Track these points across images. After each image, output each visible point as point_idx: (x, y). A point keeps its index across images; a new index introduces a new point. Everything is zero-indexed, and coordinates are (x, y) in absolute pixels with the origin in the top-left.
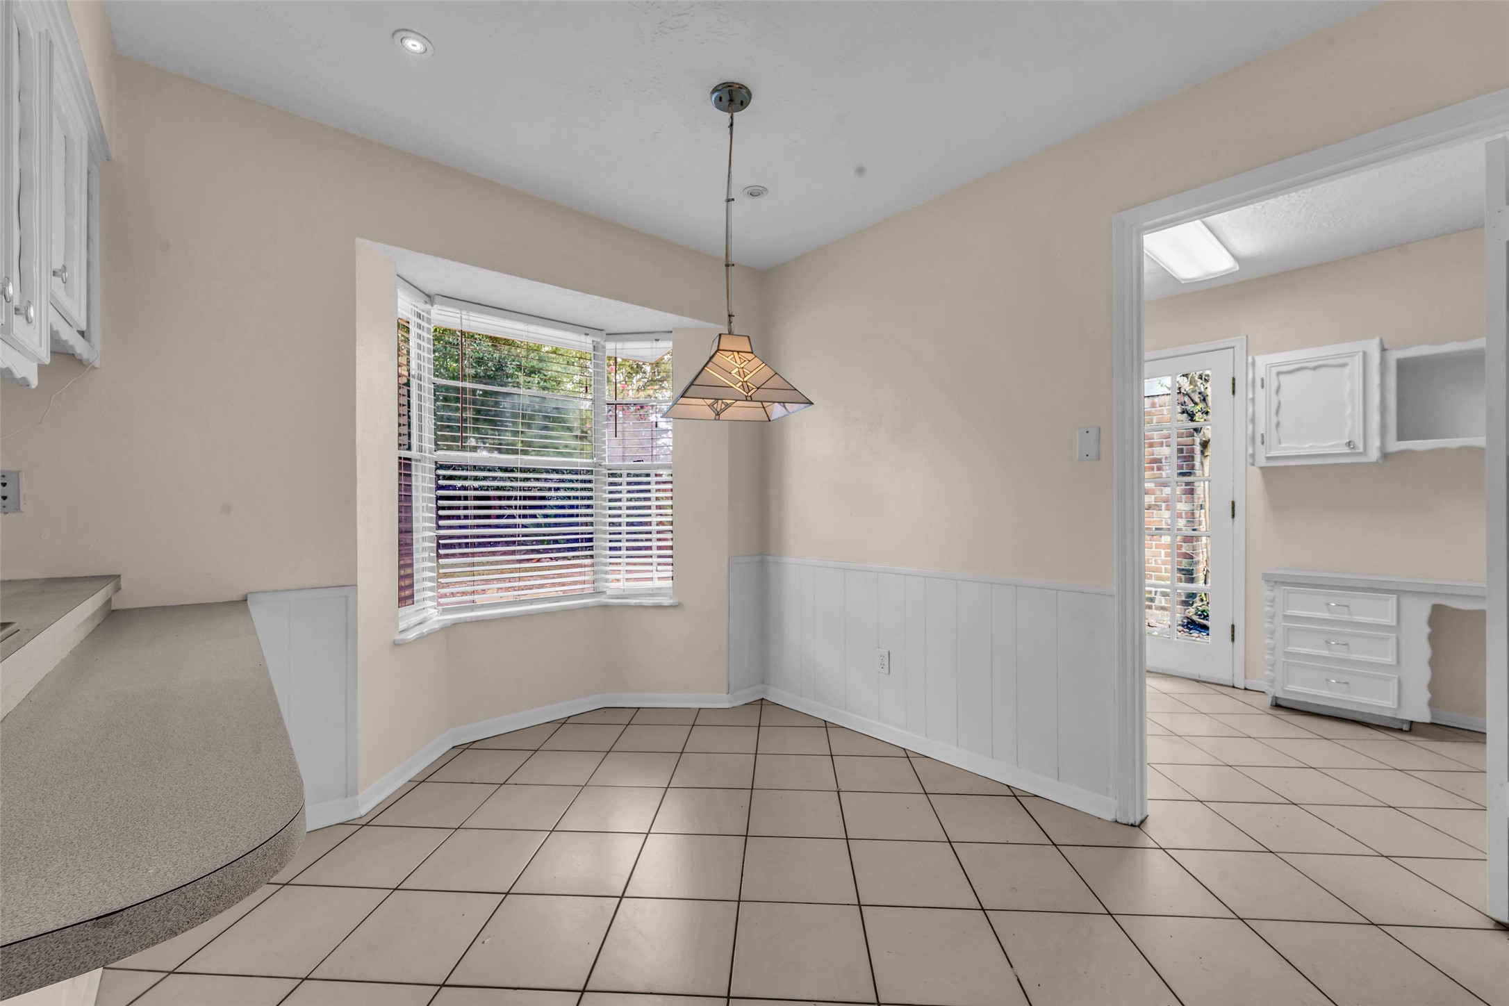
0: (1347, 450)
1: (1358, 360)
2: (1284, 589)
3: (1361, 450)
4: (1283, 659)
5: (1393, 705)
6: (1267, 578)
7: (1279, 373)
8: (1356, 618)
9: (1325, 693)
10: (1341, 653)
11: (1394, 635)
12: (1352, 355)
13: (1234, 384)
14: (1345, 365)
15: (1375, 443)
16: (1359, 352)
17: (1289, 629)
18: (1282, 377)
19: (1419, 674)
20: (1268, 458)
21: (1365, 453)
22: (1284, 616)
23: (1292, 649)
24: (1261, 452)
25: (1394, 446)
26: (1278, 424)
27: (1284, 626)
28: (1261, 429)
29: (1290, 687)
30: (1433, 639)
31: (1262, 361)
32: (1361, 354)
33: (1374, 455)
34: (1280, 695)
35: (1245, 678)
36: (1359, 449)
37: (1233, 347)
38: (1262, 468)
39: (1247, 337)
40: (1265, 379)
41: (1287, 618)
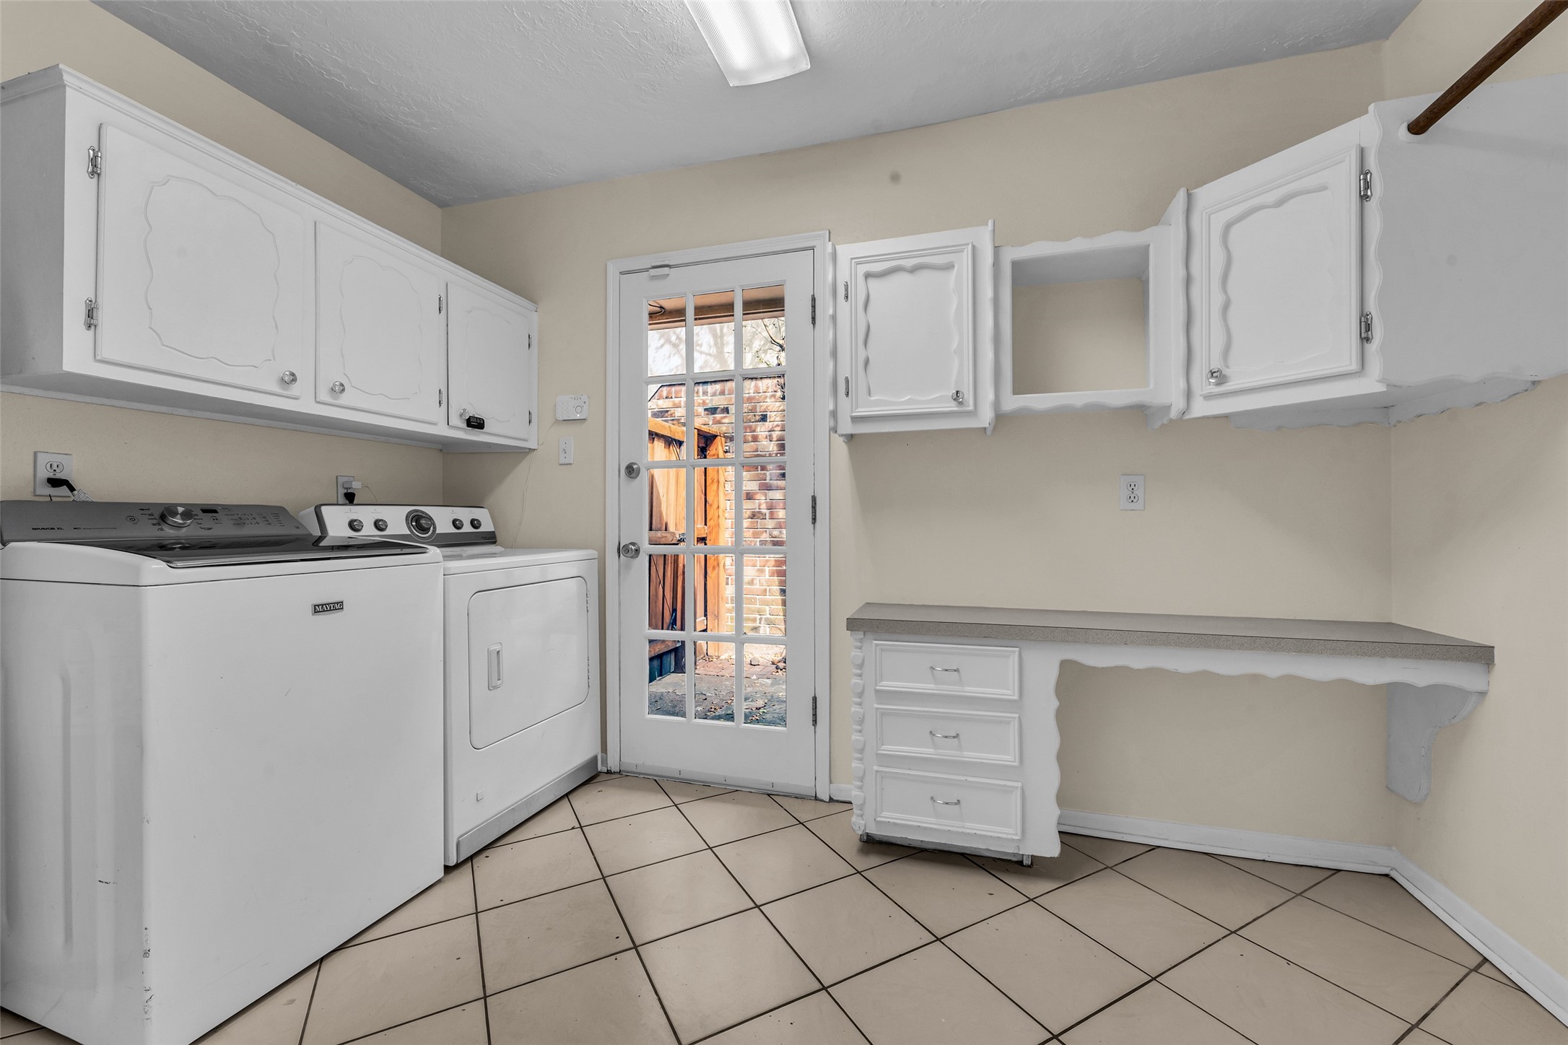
0: (952, 407)
1: (966, 257)
2: (877, 645)
3: (971, 408)
4: (876, 768)
5: (1016, 835)
6: (853, 624)
7: (868, 276)
8: (971, 690)
9: (929, 821)
10: (948, 752)
11: (1017, 715)
12: (957, 249)
13: (814, 307)
14: (949, 267)
15: (988, 395)
16: (968, 244)
17: (882, 714)
18: (873, 283)
19: (1047, 778)
20: (855, 419)
21: (973, 414)
22: (877, 691)
23: (888, 749)
24: (846, 409)
25: (1012, 403)
26: (867, 362)
27: (877, 709)
28: (844, 372)
29: (887, 816)
30: (1063, 718)
31: (847, 251)
32: (970, 247)
33: (986, 418)
34: (873, 830)
35: (831, 782)
36: (968, 406)
37: (813, 248)
38: (850, 438)
39: (830, 233)
40: (849, 284)
41: (882, 695)
